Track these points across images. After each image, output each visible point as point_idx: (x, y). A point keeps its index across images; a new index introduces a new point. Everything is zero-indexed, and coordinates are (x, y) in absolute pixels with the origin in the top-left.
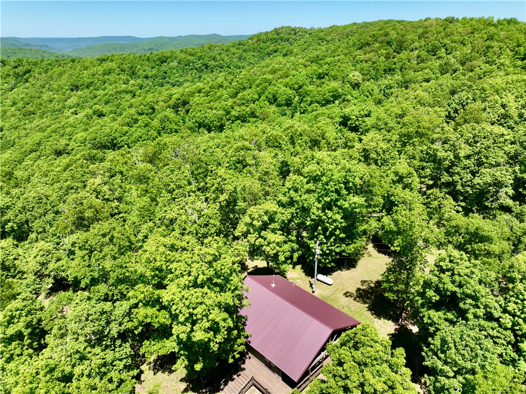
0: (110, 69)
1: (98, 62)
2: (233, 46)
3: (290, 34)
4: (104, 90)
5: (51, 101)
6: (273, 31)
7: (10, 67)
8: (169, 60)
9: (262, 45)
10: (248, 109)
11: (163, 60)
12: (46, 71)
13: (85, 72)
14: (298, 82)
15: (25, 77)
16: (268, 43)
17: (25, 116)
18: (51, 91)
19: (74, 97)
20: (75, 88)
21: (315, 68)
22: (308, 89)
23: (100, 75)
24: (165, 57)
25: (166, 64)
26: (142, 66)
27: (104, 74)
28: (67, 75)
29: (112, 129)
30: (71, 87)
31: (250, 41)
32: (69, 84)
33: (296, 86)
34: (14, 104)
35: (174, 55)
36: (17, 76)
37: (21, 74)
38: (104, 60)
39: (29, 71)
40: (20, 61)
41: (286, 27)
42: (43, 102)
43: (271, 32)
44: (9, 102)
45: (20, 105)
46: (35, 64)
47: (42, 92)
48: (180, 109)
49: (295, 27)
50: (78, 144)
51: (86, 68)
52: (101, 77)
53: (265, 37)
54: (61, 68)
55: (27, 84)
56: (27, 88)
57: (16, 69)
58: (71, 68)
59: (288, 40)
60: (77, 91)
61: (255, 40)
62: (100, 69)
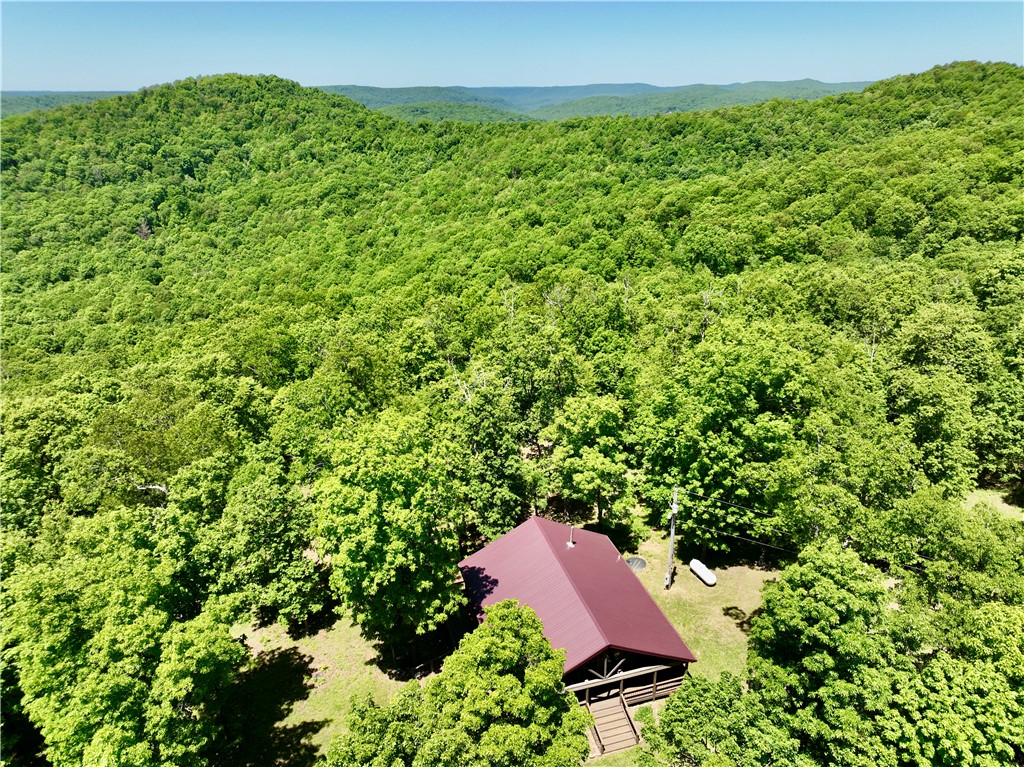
0: (579, 144)
1: (563, 129)
2: (826, 105)
3: (970, 78)
4: (560, 179)
5: (474, 193)
6: (928, 73)
7: (432, 135)
8: (687, 129)
9: (893, 102)
10: (804, 234)
11: (676, 130)
12: (481, 143)
13: (538, 146)
14: (939, 185)
15: (449, 152)
16: (909, 99)
17: (434, 214)
18: (480, 176)
19: (509, 188)
20: (516, 173)
21: (991, 156)
22: (956, 202)
23: (559, 152)
24: (681, 124)
25: (680, 138)
26: (634, 139)
27: (567, 152)
28: (508, 151)
29: (542, 248)
30: (509, 171)
31: (868, 95)
32: (507, 165)
33: (931, 195)
34: (423, 193)
35: (700, 121)
36: (439, 148)
37: (445, 145)
38: (573, 127)
39: (456, 143)
40: (449, 125)
41: (963, 64)
42: (463, 193)
43: (923, 75)
44: (417, 190)
45: (430, 196)
46: (468, 131)
47: (465, 178)
48: (669, 223)
49: (989, 63)
50: (486, 268)
51: (539, 141)
52: (560, 156)
53: (906, 85)
54: (502, 139)
55: (449, 163)
56: (447, 170)
57: (440, 139)
58: (517, 138)
59: (961, 92)
60: (518, 178)
61: (878, 93)
62: (563, 143)
